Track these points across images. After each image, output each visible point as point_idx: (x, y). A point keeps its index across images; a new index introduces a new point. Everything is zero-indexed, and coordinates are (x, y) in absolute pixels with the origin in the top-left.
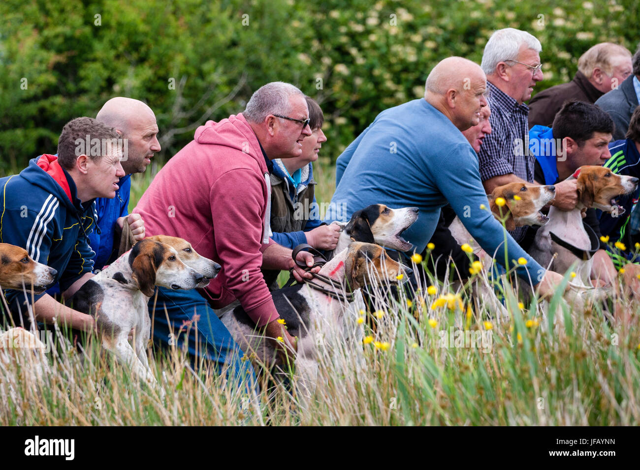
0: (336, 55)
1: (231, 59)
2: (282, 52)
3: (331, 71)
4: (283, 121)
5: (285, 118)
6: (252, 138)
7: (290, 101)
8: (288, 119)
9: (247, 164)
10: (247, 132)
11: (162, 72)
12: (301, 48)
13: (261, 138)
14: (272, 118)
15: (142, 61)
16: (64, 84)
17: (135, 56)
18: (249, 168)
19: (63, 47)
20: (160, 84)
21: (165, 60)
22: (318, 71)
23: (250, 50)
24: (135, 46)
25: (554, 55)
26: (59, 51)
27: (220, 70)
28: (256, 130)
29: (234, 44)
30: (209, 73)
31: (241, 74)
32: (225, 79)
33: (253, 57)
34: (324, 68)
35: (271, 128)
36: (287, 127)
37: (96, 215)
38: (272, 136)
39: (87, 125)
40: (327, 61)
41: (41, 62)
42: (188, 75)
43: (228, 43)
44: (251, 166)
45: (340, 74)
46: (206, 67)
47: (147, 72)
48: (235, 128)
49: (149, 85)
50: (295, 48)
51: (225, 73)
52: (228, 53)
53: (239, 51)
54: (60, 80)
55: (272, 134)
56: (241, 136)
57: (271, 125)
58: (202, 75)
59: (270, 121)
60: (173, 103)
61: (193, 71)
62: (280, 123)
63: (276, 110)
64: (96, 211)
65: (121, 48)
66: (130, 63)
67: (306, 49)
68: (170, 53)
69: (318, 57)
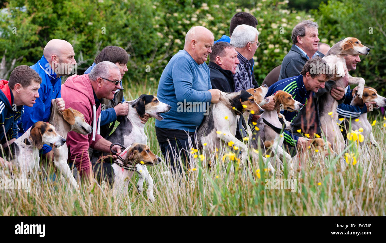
0: (176, 34)
1: (124, 33)
2: (149, 31)
3: (173, 42)
4: (106, 81)
5: (106, 79)
6: (89, 87)
7: (110, 72)
8: (108, 80)
9: (83, 100)
10: (88, 84)
11: (90, 38)
12: (159, 30)
13: (95, 88)
14: (100, 79)
15: (81, 32)
16: (43, 41)
17: (78, 29)
18: (83, 102)
19: (43, 23)
20: (89, 44)
21: (92, 32)
22: (167, 42)
23: (134, 29)
24: (78, 25)
25: (281, 41)
26: (40, 25)
27: (119, 39)
28: (93, 84)
29: (126, 26)
30: (113, 40)
31: (129, 41)
32: (121, 43)
33: (135, 33)
34: (169, 40)
35: (99, 84)
36: (107, 84)
37: (23, 111)
38: (100, 88)
39: (24, 69)
40: (171, 37)
41: (32, 30)
42: (104, 40)
43: (124, 25)
44: (84, 101)
45: (177, 43)
46: (112, 37)
47: (83, 38)
48: (82, 81)
49: (84, 43)
50: (156, 29)
51: (121, 40)
52: (123, 30)
53: (129, 29)
54: (40, 39)
55: (100, 87)
56: (84, 85)
57: (100, 82)
58: (110, 40)
59: (99, 80)
60: (95, 54)
61: (106, 38)
62: (104, 82)
63: (102, 76)
64: (23, 108)
65: (71, 25)
66: (75, 33)
67: (161, 31)
68: (95, 28)
69: (167, 35)
